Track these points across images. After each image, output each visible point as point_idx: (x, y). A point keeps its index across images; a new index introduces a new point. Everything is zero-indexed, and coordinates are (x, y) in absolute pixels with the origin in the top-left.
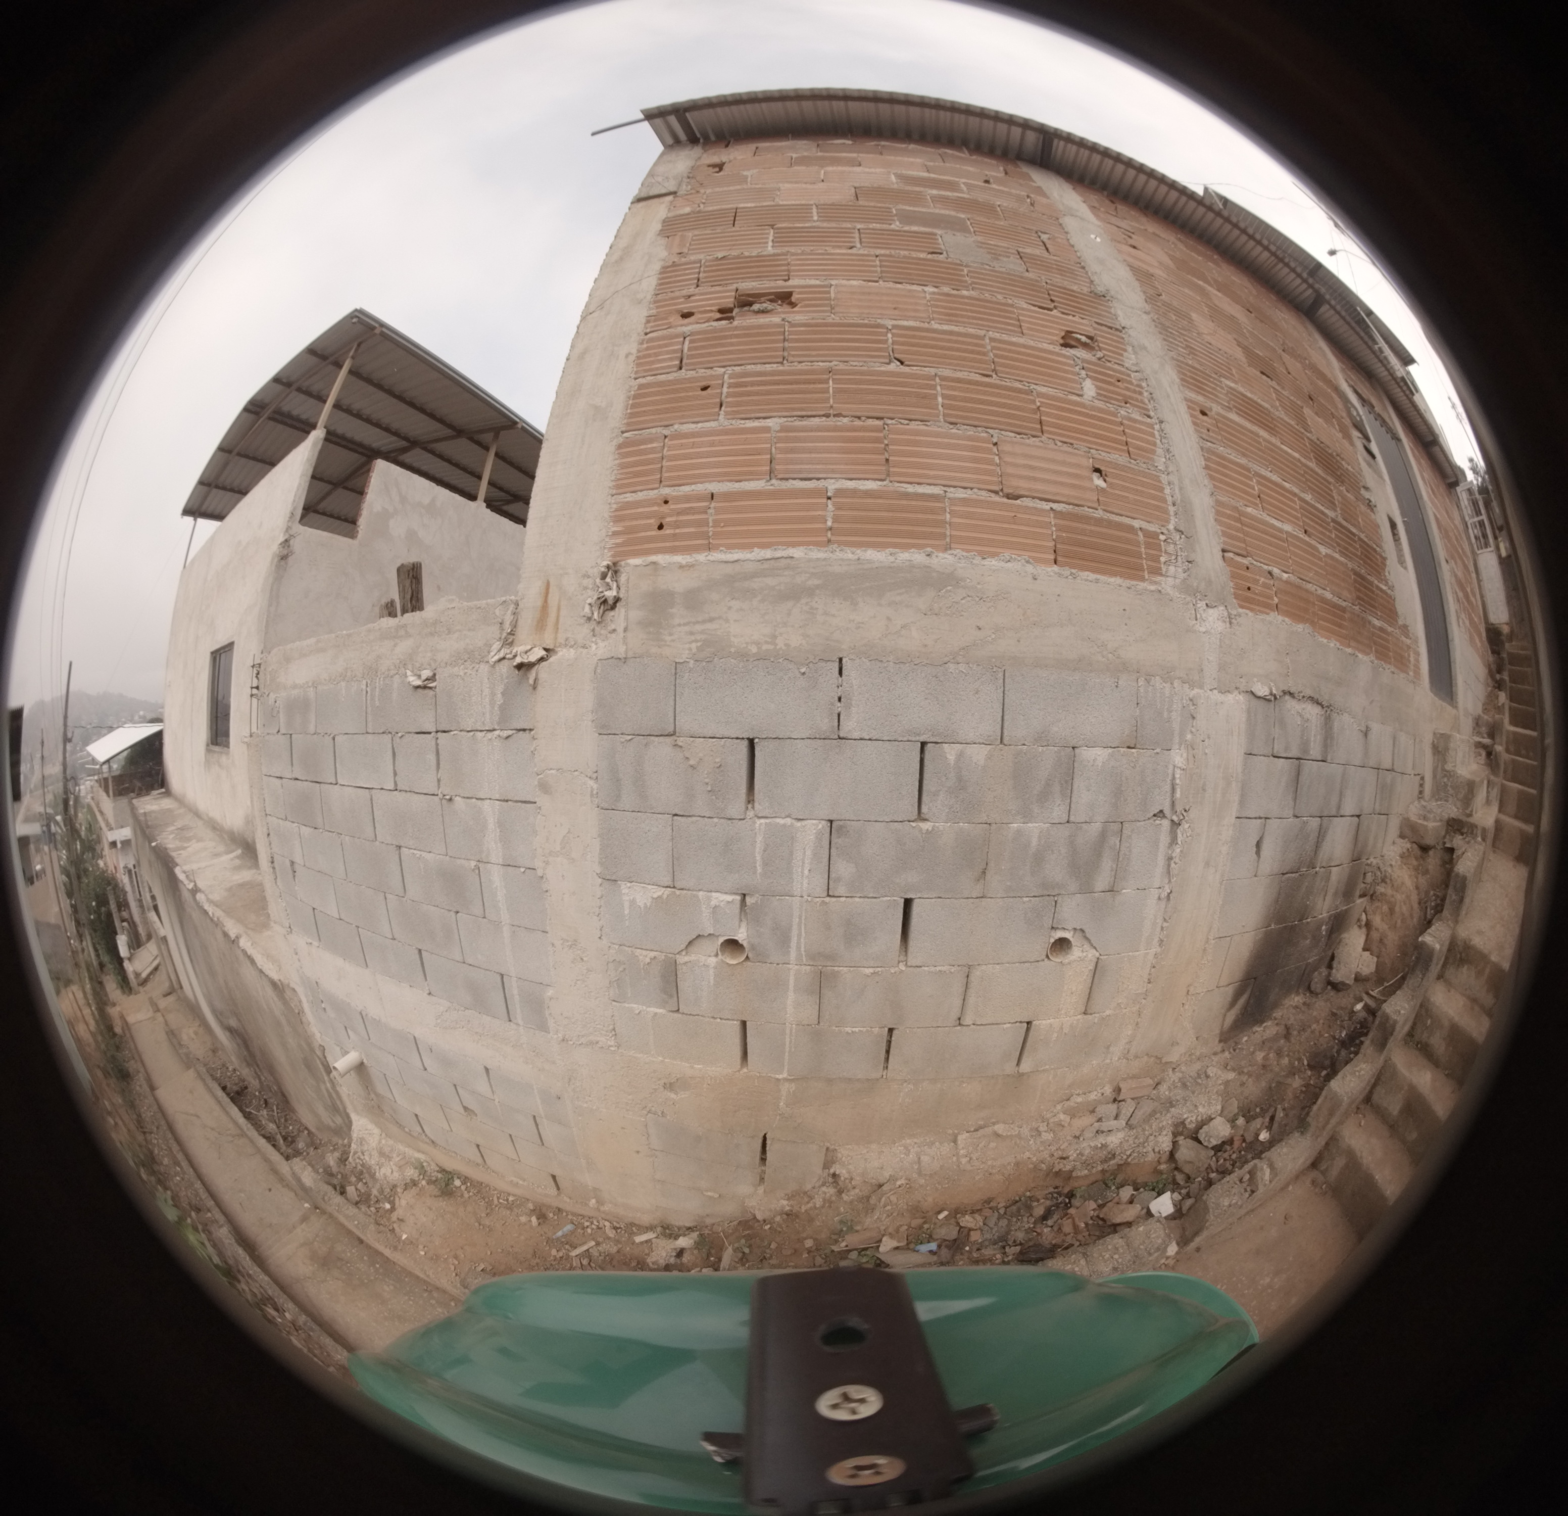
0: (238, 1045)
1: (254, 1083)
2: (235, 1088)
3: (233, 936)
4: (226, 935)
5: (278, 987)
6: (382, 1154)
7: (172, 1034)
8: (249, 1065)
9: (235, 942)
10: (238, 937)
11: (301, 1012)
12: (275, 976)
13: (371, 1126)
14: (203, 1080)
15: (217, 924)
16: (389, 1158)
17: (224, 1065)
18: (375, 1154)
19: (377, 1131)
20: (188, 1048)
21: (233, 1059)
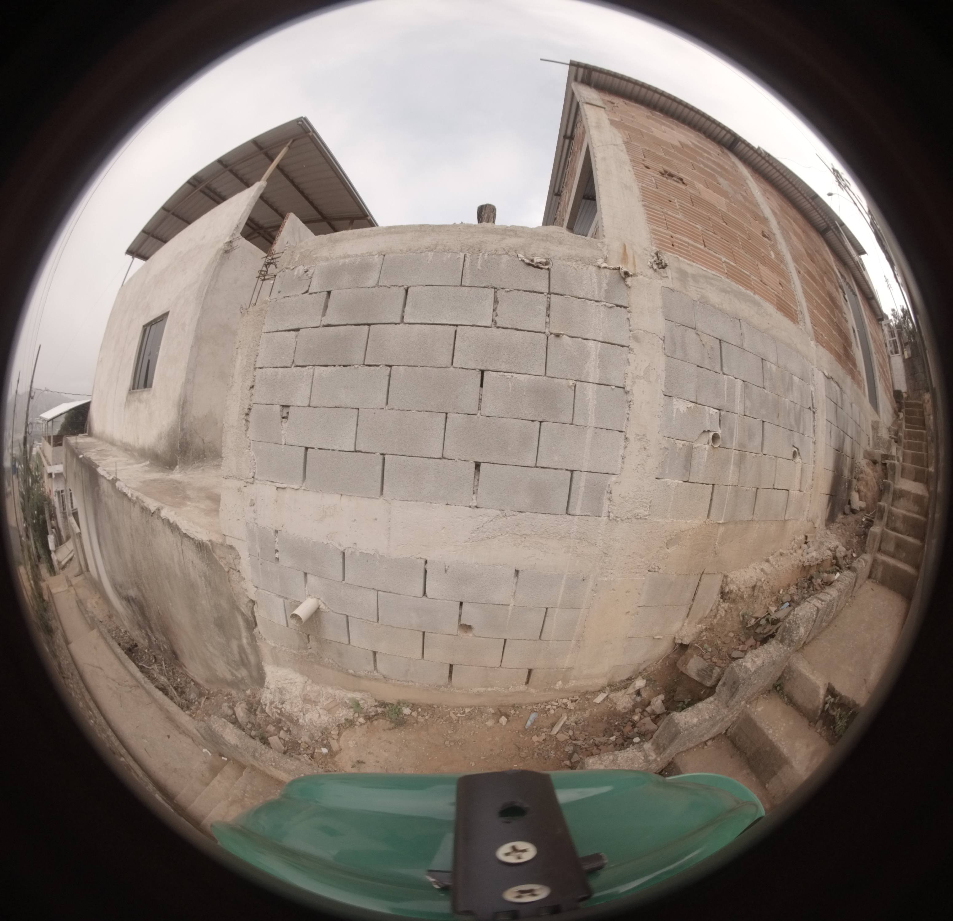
0: (134, 611)
1: (143, 643)
2: (128, 645)
3: (153, 509)
4: (145, 510)
7: (80, 603)
8: (140, 627)
14: (105, 639)
15: (136, 502)
17: (117, 628)
20: (93, 613)
21: (126, 623)
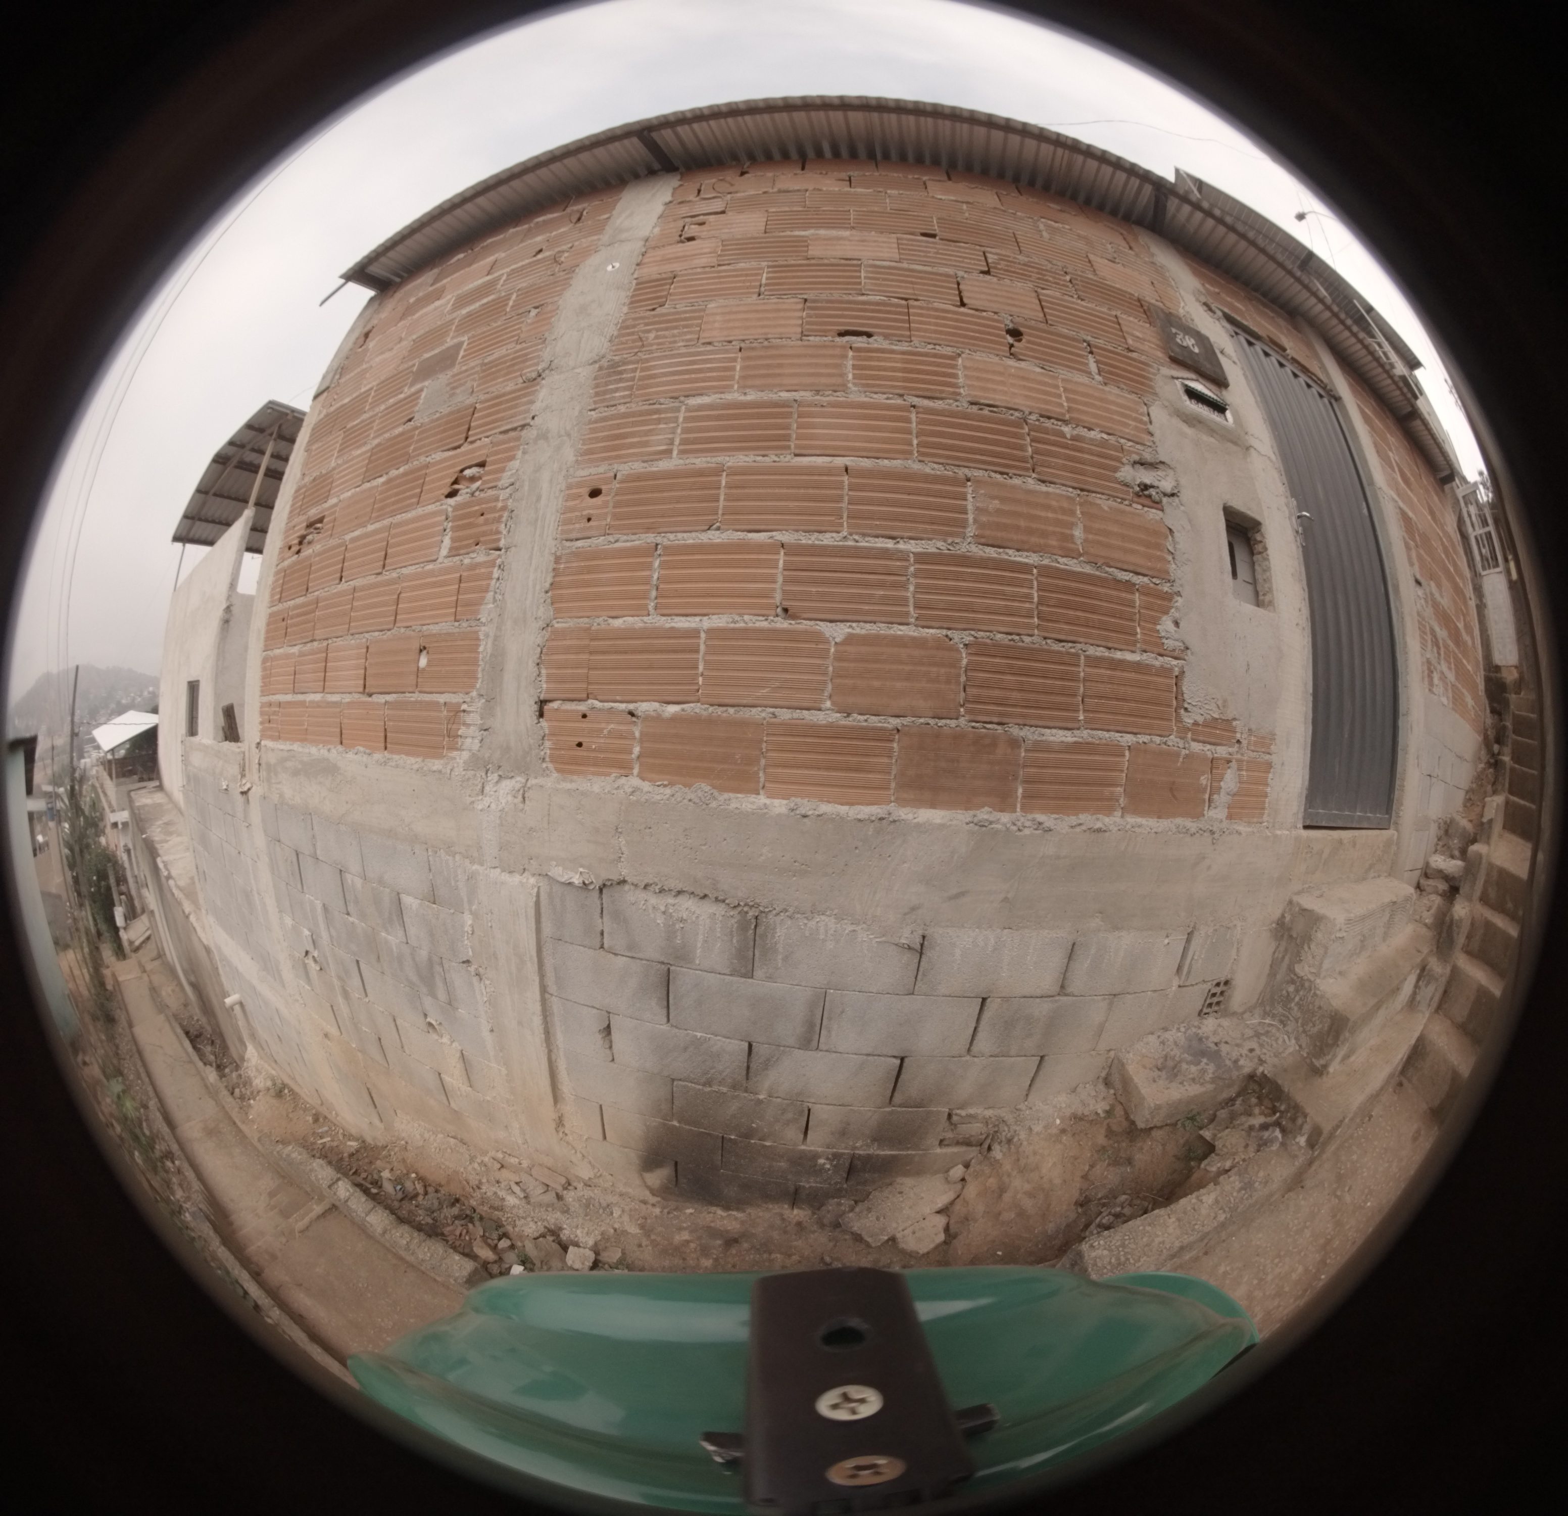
0: (197, 997)
2: (195, 1033)
3: (187, 912)
4: (184, 912)
5: (208, 950)
6: (257, 1070)
7: (154, 990)
8: (204, 1014)
9: (187, 917)
10: (189, 914)
11: (217, 968)
12: (206, 942)
13: (254, 1051)
14: (170, 1022)
15: (180, 904)
16: (260, 1073)
17: (191, 1016)
18: (254, 1069)
19: (256, 1054)
20: (164, 1000)
21: (197, 1010)
